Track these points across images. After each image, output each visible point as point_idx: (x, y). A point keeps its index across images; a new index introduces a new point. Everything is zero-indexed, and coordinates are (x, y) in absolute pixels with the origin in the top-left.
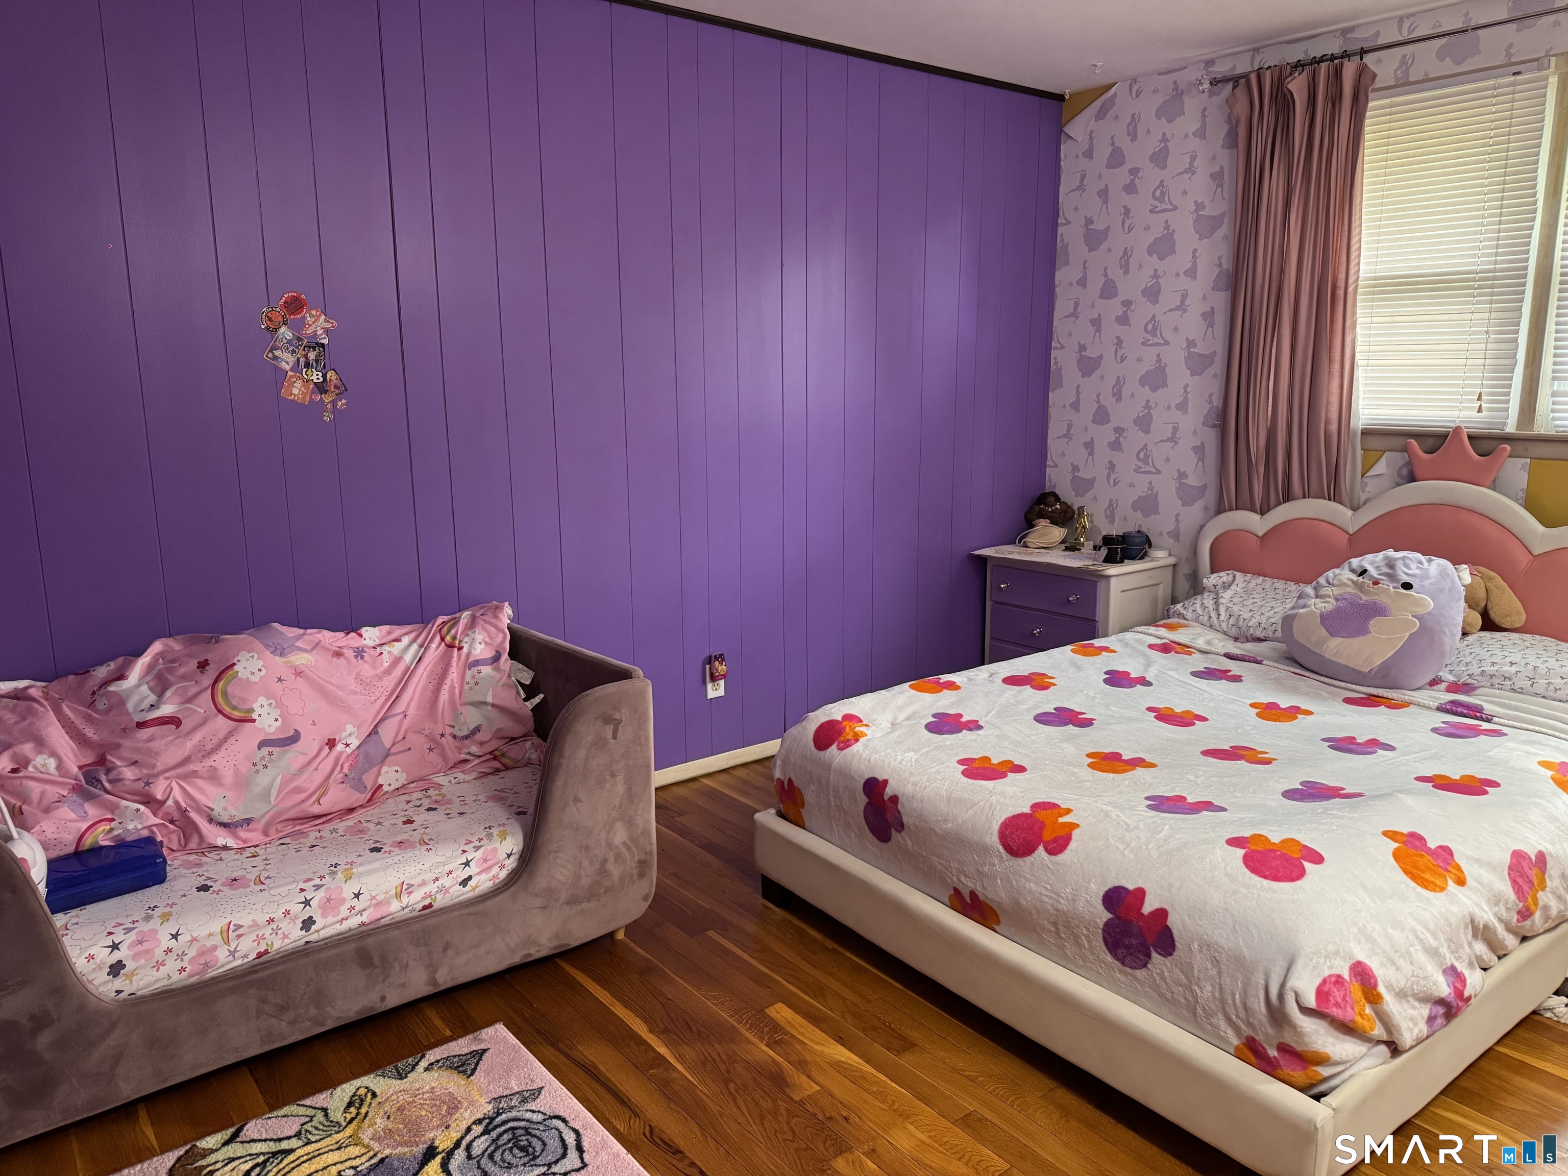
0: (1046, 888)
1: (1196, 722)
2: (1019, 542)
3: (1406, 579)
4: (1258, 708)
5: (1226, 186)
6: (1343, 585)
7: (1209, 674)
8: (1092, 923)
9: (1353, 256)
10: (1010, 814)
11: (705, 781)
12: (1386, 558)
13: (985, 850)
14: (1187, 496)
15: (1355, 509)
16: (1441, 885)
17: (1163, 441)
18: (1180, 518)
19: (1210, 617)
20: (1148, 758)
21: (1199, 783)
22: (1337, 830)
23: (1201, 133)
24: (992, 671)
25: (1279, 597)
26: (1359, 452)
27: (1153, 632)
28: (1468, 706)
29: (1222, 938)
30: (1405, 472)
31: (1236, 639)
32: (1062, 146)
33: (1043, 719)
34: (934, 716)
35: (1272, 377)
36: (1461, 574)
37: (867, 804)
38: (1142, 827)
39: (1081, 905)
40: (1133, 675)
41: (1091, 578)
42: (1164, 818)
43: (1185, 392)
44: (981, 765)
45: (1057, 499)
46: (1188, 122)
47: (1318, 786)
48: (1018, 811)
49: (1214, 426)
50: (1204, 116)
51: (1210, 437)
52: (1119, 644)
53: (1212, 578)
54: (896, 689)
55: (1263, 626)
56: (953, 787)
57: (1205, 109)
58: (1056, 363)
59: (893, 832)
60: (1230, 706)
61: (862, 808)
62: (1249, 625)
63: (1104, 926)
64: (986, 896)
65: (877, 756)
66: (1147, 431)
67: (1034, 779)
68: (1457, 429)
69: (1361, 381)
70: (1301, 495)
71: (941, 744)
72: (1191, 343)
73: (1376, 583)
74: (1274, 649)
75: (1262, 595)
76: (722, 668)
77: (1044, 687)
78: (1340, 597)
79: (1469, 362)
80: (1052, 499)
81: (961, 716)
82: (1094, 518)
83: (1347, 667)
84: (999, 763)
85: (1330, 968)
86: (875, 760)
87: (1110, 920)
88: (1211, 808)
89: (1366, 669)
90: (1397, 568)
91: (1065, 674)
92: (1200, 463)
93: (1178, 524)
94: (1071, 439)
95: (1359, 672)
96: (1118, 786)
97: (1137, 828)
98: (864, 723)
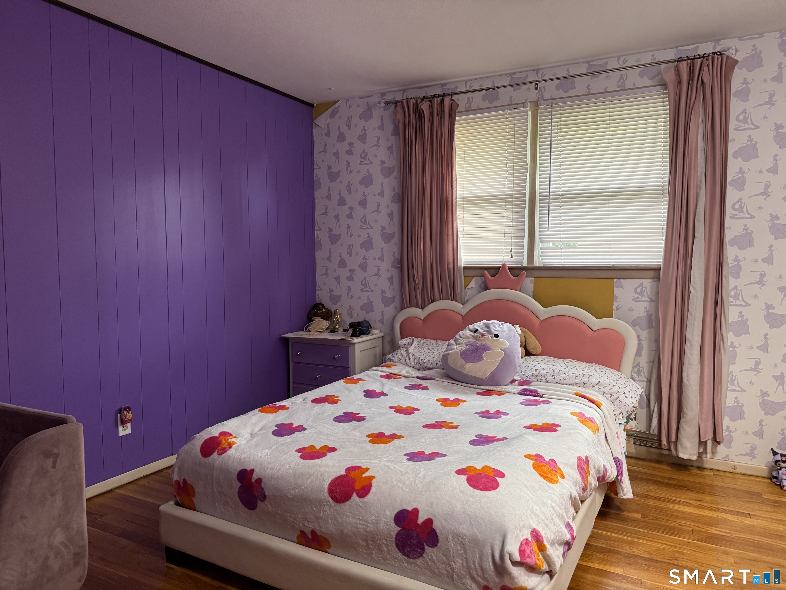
0: (360, 519)
1: (414, 411)
2: (306, 330)
3: (495, 333)
4: (441, 401)
5: (394, 153)
6: (467, 337)
7: (412, 387)
8: (389, 536)
9: (454, 187)
10: (334, 477)
11: (119, 491)
12: (484, 324)
13: (321, 502)
14: (386, 302)
15: (463, 304)
16: (556, 480)
17: (373, 275)
18: (384, 313)
19: (406, 360)
20: (398, 433)
21: (428, 443)
22: (504, 458)
23: (381, 127)
24: (305, 397)
25: (435, 348)
26: (463, 278)
27: (381, 369)
28: (531, 391)
29: (464, 529)
30: (483, 286)
31: (419, 370)
32: (314, 130)
33: (338, 419)
34: (276, 426)
35: (422, 243)
36: (517, 329)
37: (240, 487)
38: (409, 472)
39: (382, 525)
40: (377, 391)
41: (345, 345)
42: (419, 465)
43: (382, 251)
44: (310, 451)
45: (323, 306)
46: (375, 122)
47: (483, 437)
48: (338, 474)
49: (397, 267)
50: (382, 120)
51: (395, 273)
52: (366, 376)
53: (403, 341)
54: (250, 413)
55: (431, 362)
56: (296, 467)
57: (382, 117)
58: (318, 238)
59: (259, 502)
60: (427, 402)
61: (237, 490)
62: (425, 362)
63: (396, 536)
64: (321, 531)
65: (245, 455)
66: (365, 271)
67: (342, 454)
68: (504, 265)
69: (461, 245)
70: (439, 298)
71: (283, 442)
72: (383, 228)
73: (483, 335)
74: (438, 373)
75: (427, 348)
76: (129, 415)
77: (335, 402)
78: (467, 343)
79: (506, 235)
80: (321, 306)
81: (292, 424)
82: (342, 315)
83: (475, 377)
84: (320, 448)
85: (523, 536)
86: (244, 458)
87: (399, 531)
88: (439, 456)
89: (484, 377)
90: (491, 328)
91: (344, 394)
92: (392, 286)
93: (383, 316)
94: (328, 276)
95: (481, 379)
96: (388, 450)
97: (407, 472)
98: (233, 436)
